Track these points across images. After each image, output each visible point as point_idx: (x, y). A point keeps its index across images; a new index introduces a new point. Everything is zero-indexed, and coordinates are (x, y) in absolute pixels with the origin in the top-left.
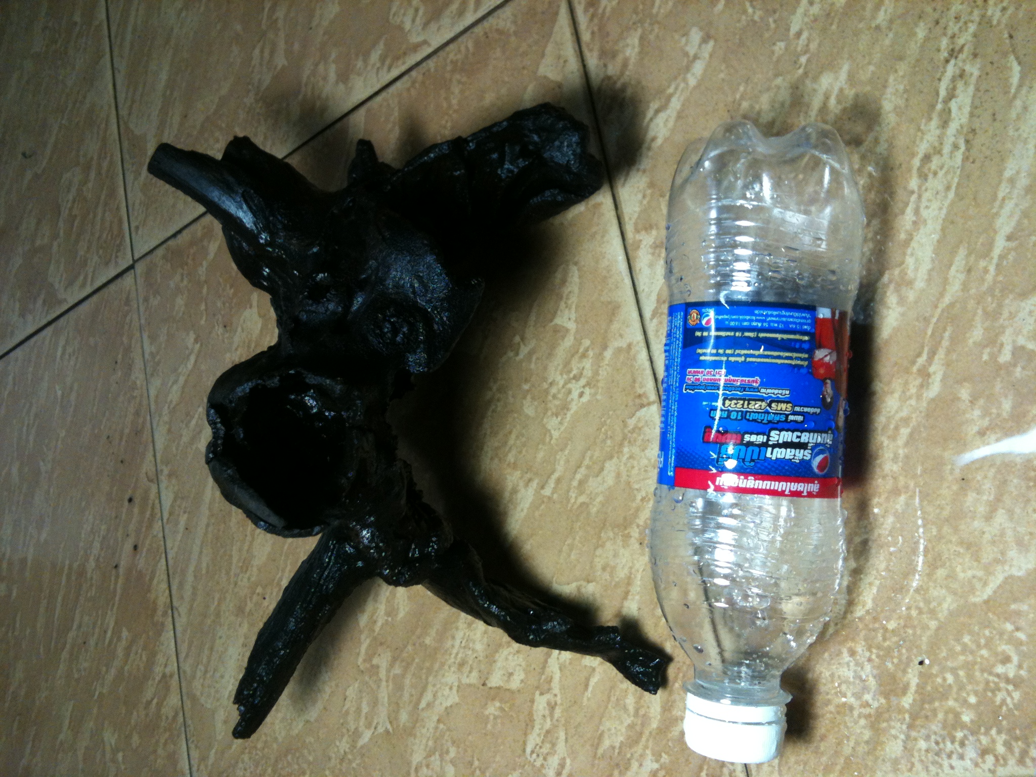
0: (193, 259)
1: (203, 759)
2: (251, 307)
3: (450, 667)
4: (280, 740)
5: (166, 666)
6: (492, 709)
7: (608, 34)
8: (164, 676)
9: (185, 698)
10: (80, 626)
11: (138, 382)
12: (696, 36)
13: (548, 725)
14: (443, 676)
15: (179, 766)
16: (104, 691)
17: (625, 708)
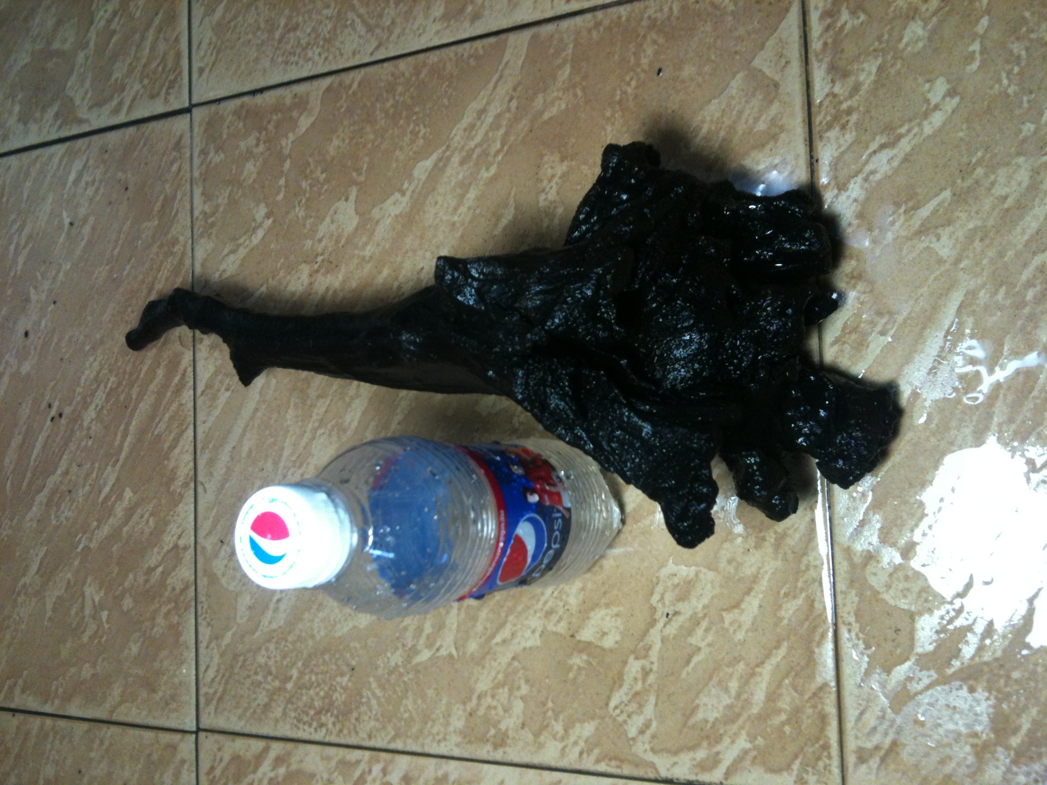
0: (276, 127)
1: (217, 637)
2: (347, 199)
3: (535, 612)
4: (318, 638)
5: (179, 537)
6: (578, 660)
7: (842, 51)
8: (176, 546)
9: (200, 574)
10: (67, 472)
11: (181, 238)
12: (941, 86)
13: (639, 687)
14: (527, 618)
15: (182, 639)
16: (92, 546)
17: (727, 690)
